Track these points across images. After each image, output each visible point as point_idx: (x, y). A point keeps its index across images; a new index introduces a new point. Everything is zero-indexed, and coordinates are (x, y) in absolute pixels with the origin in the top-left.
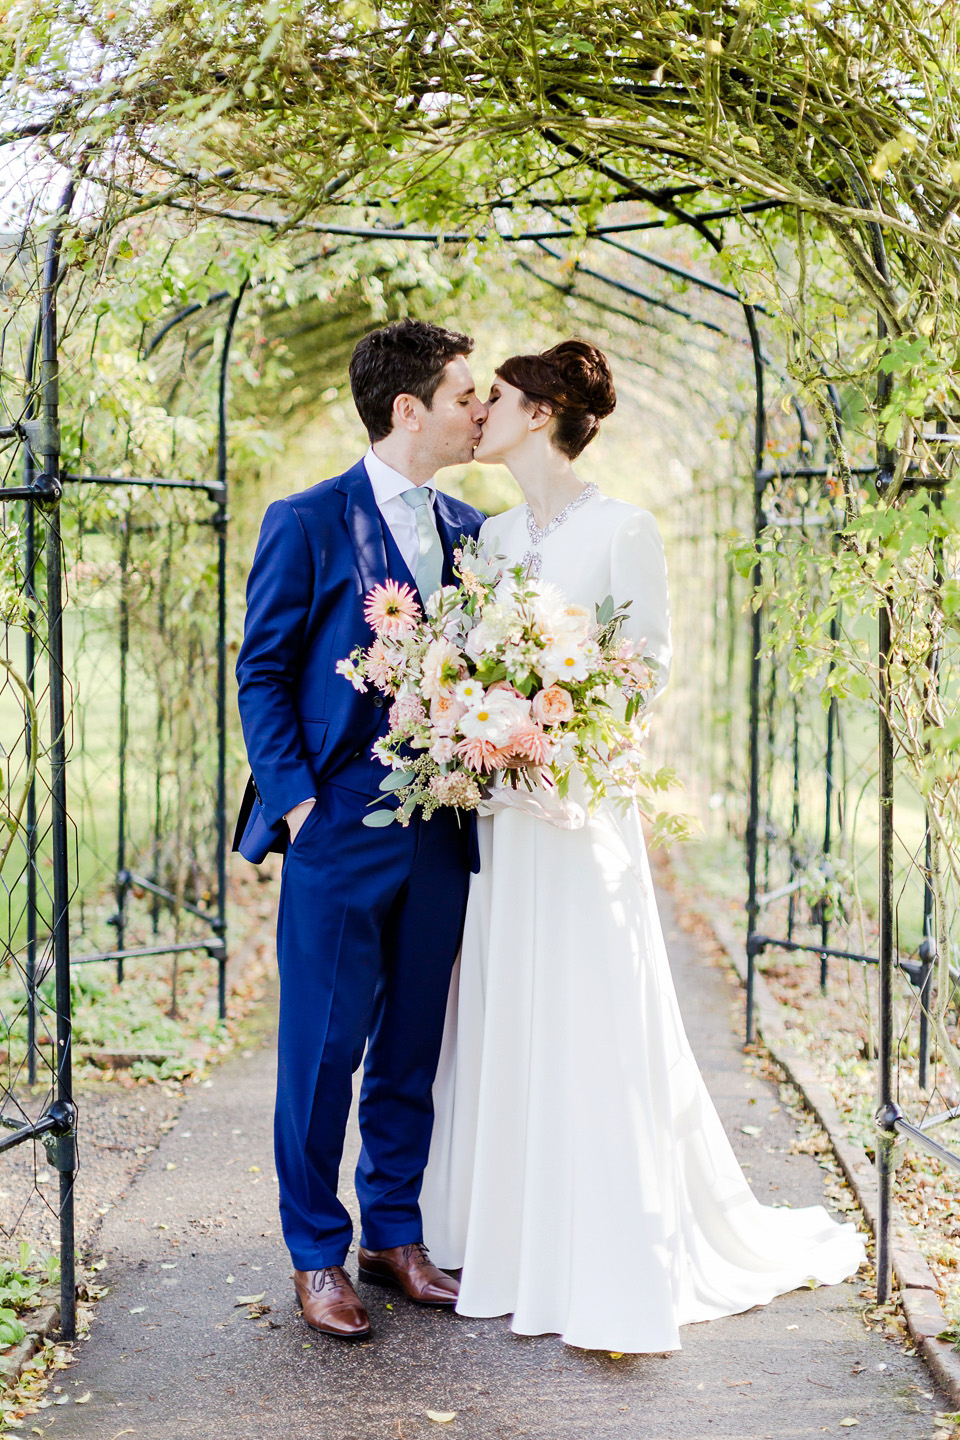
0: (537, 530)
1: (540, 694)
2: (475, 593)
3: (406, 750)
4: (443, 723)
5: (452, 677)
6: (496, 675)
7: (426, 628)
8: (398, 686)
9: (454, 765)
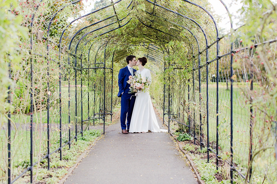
0: (140, 71)
1: (142, 84)
2: (136, 76)
3: (132, 88)
4: (134, 86)
5: (135, 82)
6: (138, 82)
7: (133, 79)
8: (131, 83)
9: (135, 89)
